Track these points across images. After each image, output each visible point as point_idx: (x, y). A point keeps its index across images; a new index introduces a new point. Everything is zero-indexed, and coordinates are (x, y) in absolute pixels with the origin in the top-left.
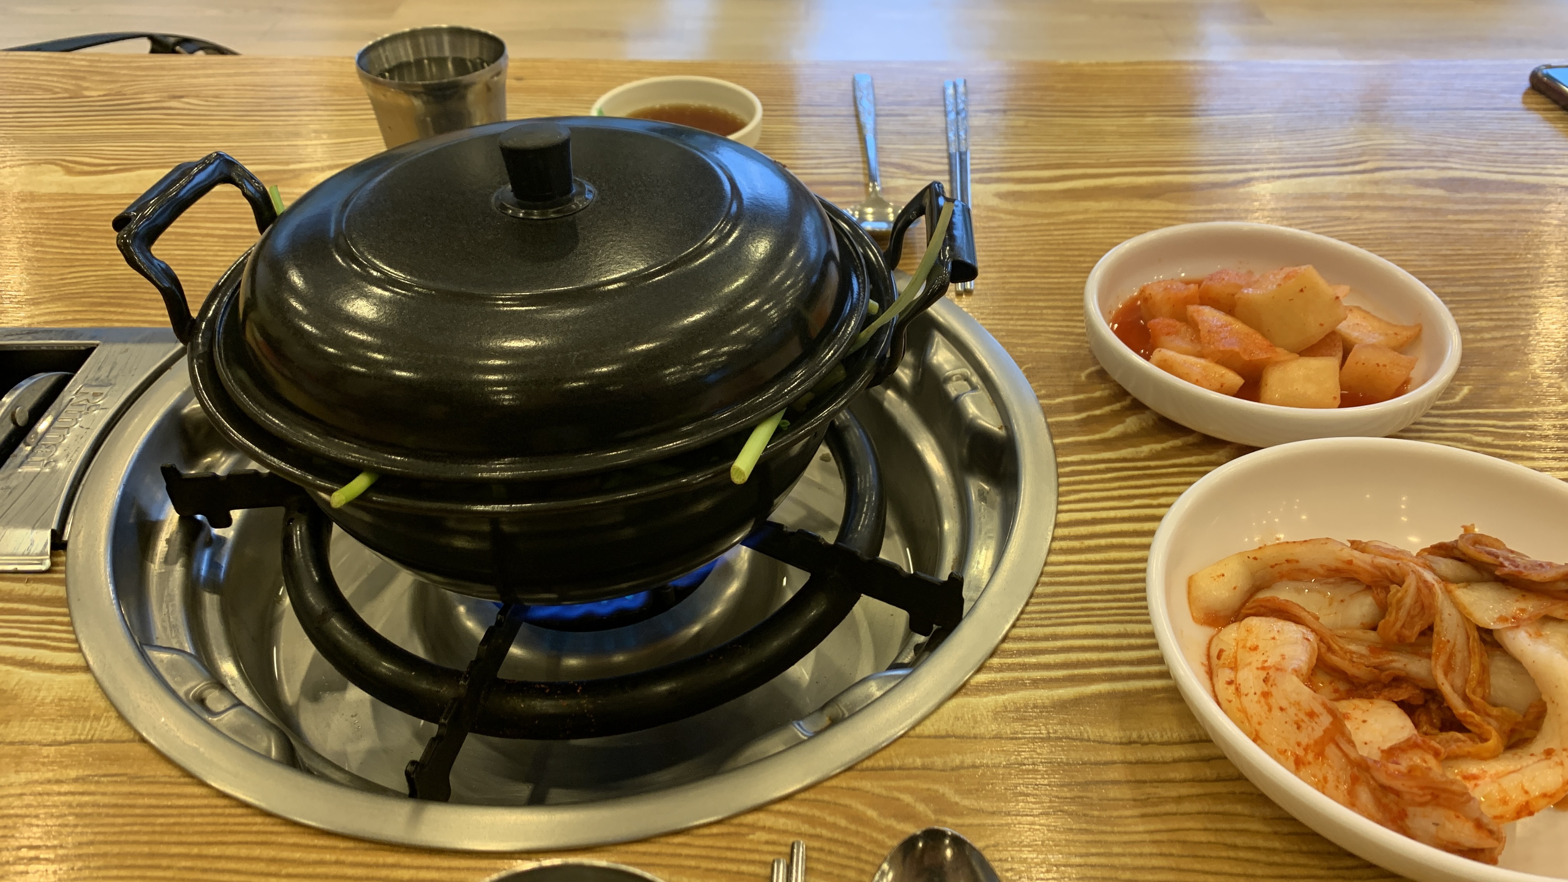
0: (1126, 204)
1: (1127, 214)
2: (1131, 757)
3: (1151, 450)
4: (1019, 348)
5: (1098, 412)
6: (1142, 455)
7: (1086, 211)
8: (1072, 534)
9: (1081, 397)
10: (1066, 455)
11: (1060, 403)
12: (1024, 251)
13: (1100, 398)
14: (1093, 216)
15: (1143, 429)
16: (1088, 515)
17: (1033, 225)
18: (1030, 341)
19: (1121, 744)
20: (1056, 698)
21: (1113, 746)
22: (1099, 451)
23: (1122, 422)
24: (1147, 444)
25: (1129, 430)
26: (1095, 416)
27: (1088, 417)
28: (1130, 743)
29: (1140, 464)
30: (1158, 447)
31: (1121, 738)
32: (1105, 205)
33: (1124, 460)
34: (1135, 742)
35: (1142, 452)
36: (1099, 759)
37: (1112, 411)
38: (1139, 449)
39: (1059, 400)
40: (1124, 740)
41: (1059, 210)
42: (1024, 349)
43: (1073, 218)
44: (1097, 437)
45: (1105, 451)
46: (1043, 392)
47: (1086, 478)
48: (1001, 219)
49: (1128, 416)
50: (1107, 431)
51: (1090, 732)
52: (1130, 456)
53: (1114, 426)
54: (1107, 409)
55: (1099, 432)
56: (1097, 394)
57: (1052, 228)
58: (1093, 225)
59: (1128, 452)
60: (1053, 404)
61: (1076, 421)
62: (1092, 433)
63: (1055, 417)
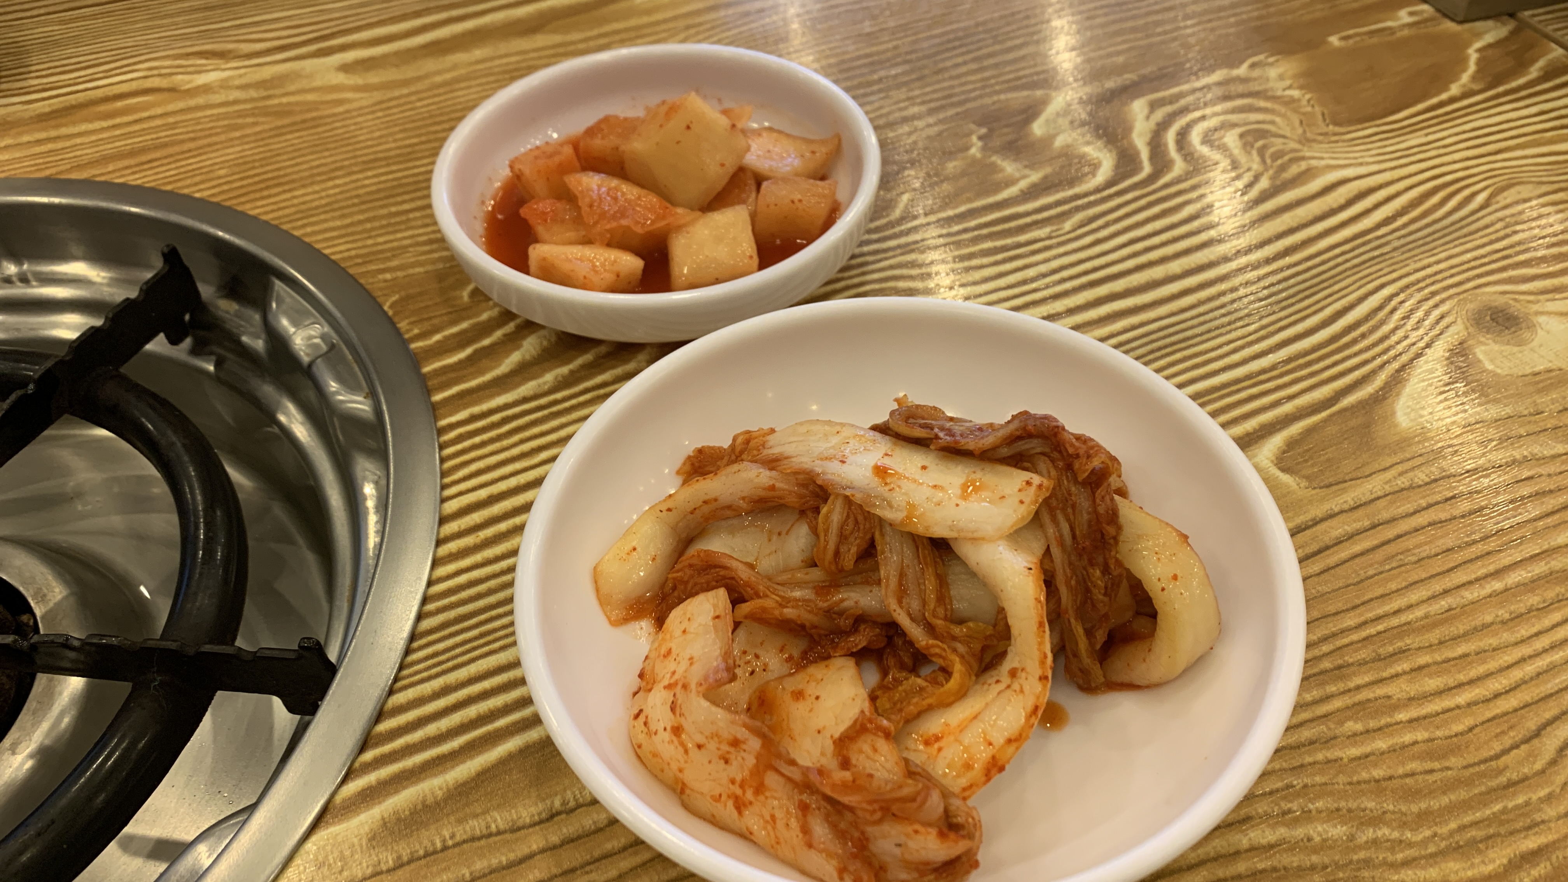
0: (504, 47)
1: (505, 61)
2: (555, 839)
3: (556, 378)
4: (381, 277)
5: (486, 342)
6: (546, 387)
7: (455, 67)
8: (463, 527)
9: (465, 325)
11: (438, 342)
12: (381, 137)
13: (490, 320)
14: (463, 71)
15: (543, 350)
16: (483, 494)
17: (390, 100)
18: (395, 263)
19: (541, 822)
20: (451, 783)
21: (531, 830)
22: (492, 396)
23: (518, 348)
24: (550, 369)
25: (528, 357)
26: (484, 348)
27: (476, 352)
28: (552, 817)
29: (543, 401)
30: (564, 370)
31: (539, 814)
32: (478, 53)
33: (525, 400)
34: (558, 813)
35: (545, 383)
36: (512, 856)
37: (505, 335)
38: (541, 381)
39: (437, 337)
40: (544, 815)
41: (421, 73)
42: (388, 276)
43: (438, 79)
44: (488, 377)
45: (499, 394)
47: (477, 440)
48: (349, 101)
49: (524, 337)
50: (500, 365)
51: (499, 819)
52: (532, 393)
53: (507, 356)
54: (498, 334)
55: (491, 369)
56: (485, 316)
57: (413, 98)
58: (463, 85)
59: (527, 388)
60: (431, 346)
61: (460, 362)
62: (482, 373)
63: (433, 362)
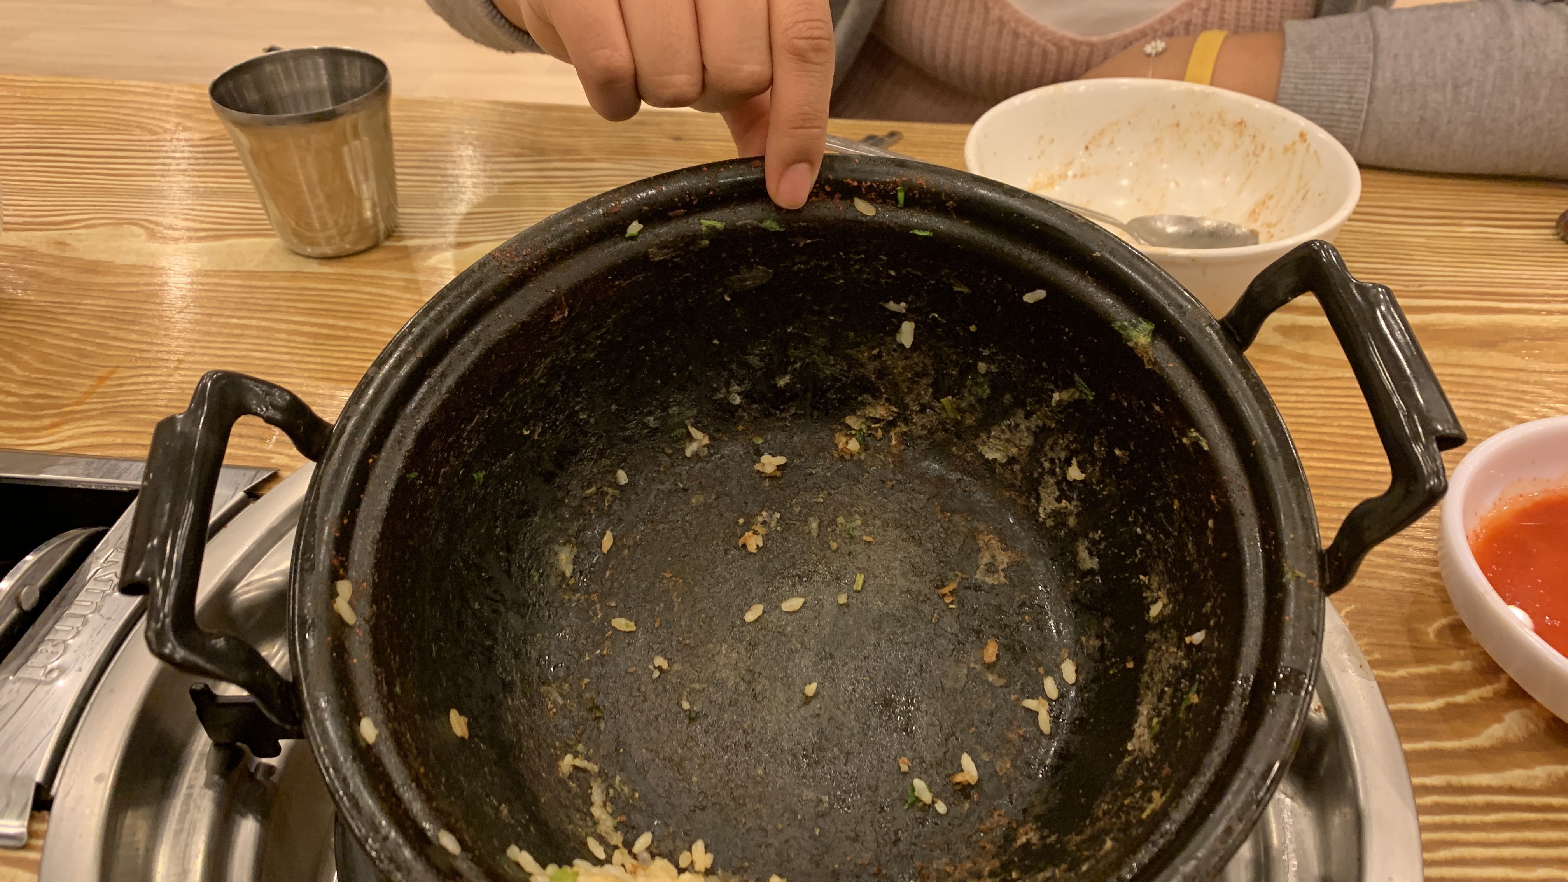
3: (1548, 776)
5: (1460, 699)
6: (1538, 784)
9: (1433, 669)
10: (1424, 774)
11: (1402, 678)
13: (1461, 673)
15: (1530, 735)
22: (1473, 770)
23: (1500, 720)
24: (1542, 764)
25: (1511, 736)
26: (1456, 706)
27: (1449, 706)
29: (1536, 800)
30: (1559, 771)
33: (1512, 790)
35: (1536, 778)
37: (1481, 698)
39: (1402, 672)
44: (1465, 743)
45: (1480, 771)
46: (1377, 656)
47: (1459, 818)
49: (1506, 711)
52: (1519, 784)
53: (1487, 726)
54: (1474, 694)
56: (1456, 666)
59: (1515, 776)
60: (1394, 679)
61: (1430, 712)
62: (1460, 736)
63: (1400, 702)
